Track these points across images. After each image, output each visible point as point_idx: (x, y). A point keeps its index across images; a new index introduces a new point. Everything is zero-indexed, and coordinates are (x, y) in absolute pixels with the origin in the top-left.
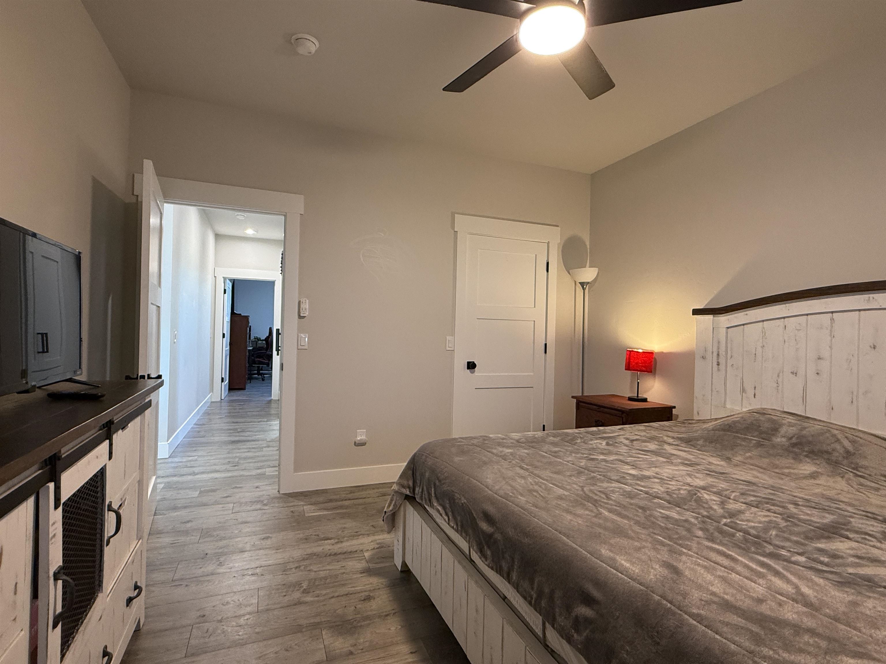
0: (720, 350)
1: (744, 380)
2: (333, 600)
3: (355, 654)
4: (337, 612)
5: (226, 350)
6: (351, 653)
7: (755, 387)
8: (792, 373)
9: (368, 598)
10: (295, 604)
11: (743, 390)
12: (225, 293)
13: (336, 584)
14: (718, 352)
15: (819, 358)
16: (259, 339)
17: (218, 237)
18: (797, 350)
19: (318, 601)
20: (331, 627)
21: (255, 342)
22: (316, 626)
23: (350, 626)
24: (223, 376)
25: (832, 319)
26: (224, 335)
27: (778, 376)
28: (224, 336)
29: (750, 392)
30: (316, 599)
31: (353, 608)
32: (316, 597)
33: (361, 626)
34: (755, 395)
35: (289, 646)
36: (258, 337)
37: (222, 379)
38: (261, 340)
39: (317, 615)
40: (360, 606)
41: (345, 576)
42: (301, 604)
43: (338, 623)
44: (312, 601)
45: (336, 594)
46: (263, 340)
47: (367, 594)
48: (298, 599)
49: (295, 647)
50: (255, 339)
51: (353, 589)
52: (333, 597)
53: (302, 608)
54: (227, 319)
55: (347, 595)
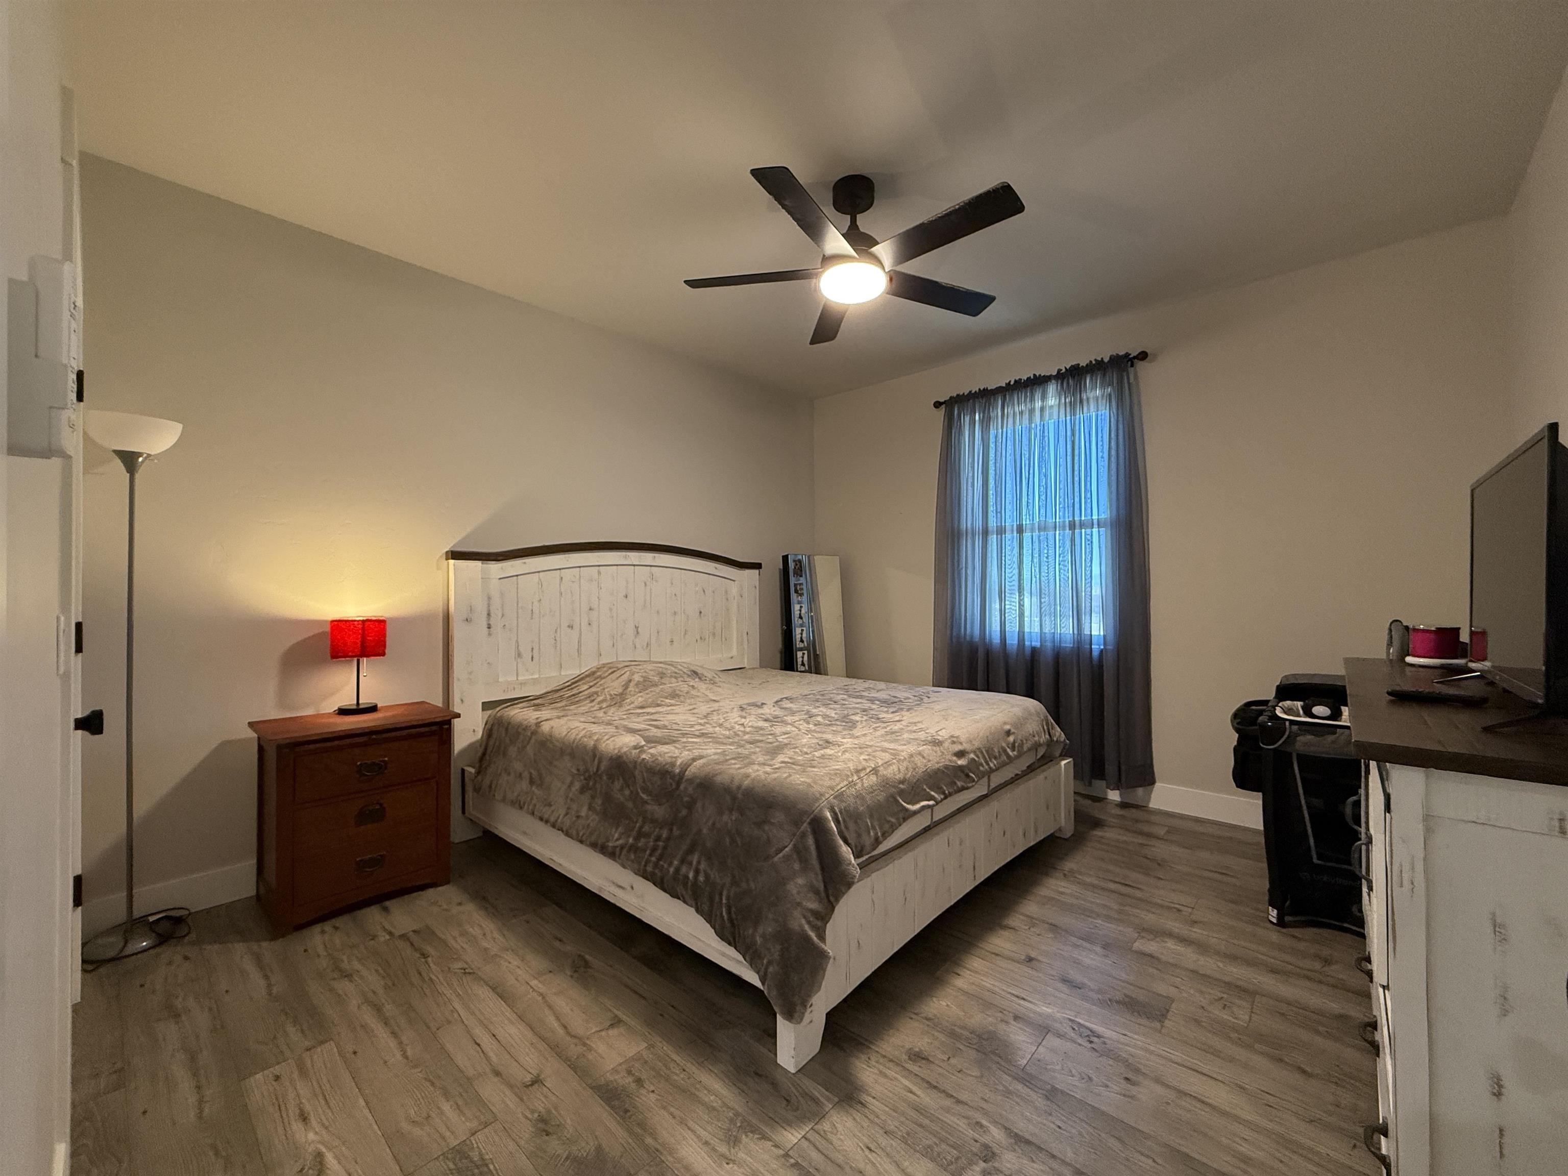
0: (491, 608)
1: (520, 643)
2: (964, 1096)
3: (1013, 1013)
4: (979, 1074)
6: (1016, 1018)
7: (533, 649)
8: (569, 626)
9: (917, 1056)
10: (1028, 1142)
11: (519, 655)
13: (926, 1122)
14: (489, 611)
15: (590, 609)
18: (573, 602)
19: (986, 1113)
20: (1009, 1061)
22: (1026, 1078)
23: (984, 1042)
25: (599, 573)
27: (556, 632)
29: (527, 656)
30: (984, 1122)
31: (953, 1061)
32: (982, 1126)
33: (971, 1033)
34: (532, 658)
35: (1083, 1081)
39: (1008, 1093)
40: (941, 1056)
41: (892, 1125)
42: (1016, 1135)
43: (997, 1059)
44: (995, 1123)
45: (948, 1102)
47: (910, 1066)
48: (1014, 1150)
49: (1076, 1074)
51: (914, 1089)
52: (959, 1102)
53: (1022, 1127)
55: (935, 1087)
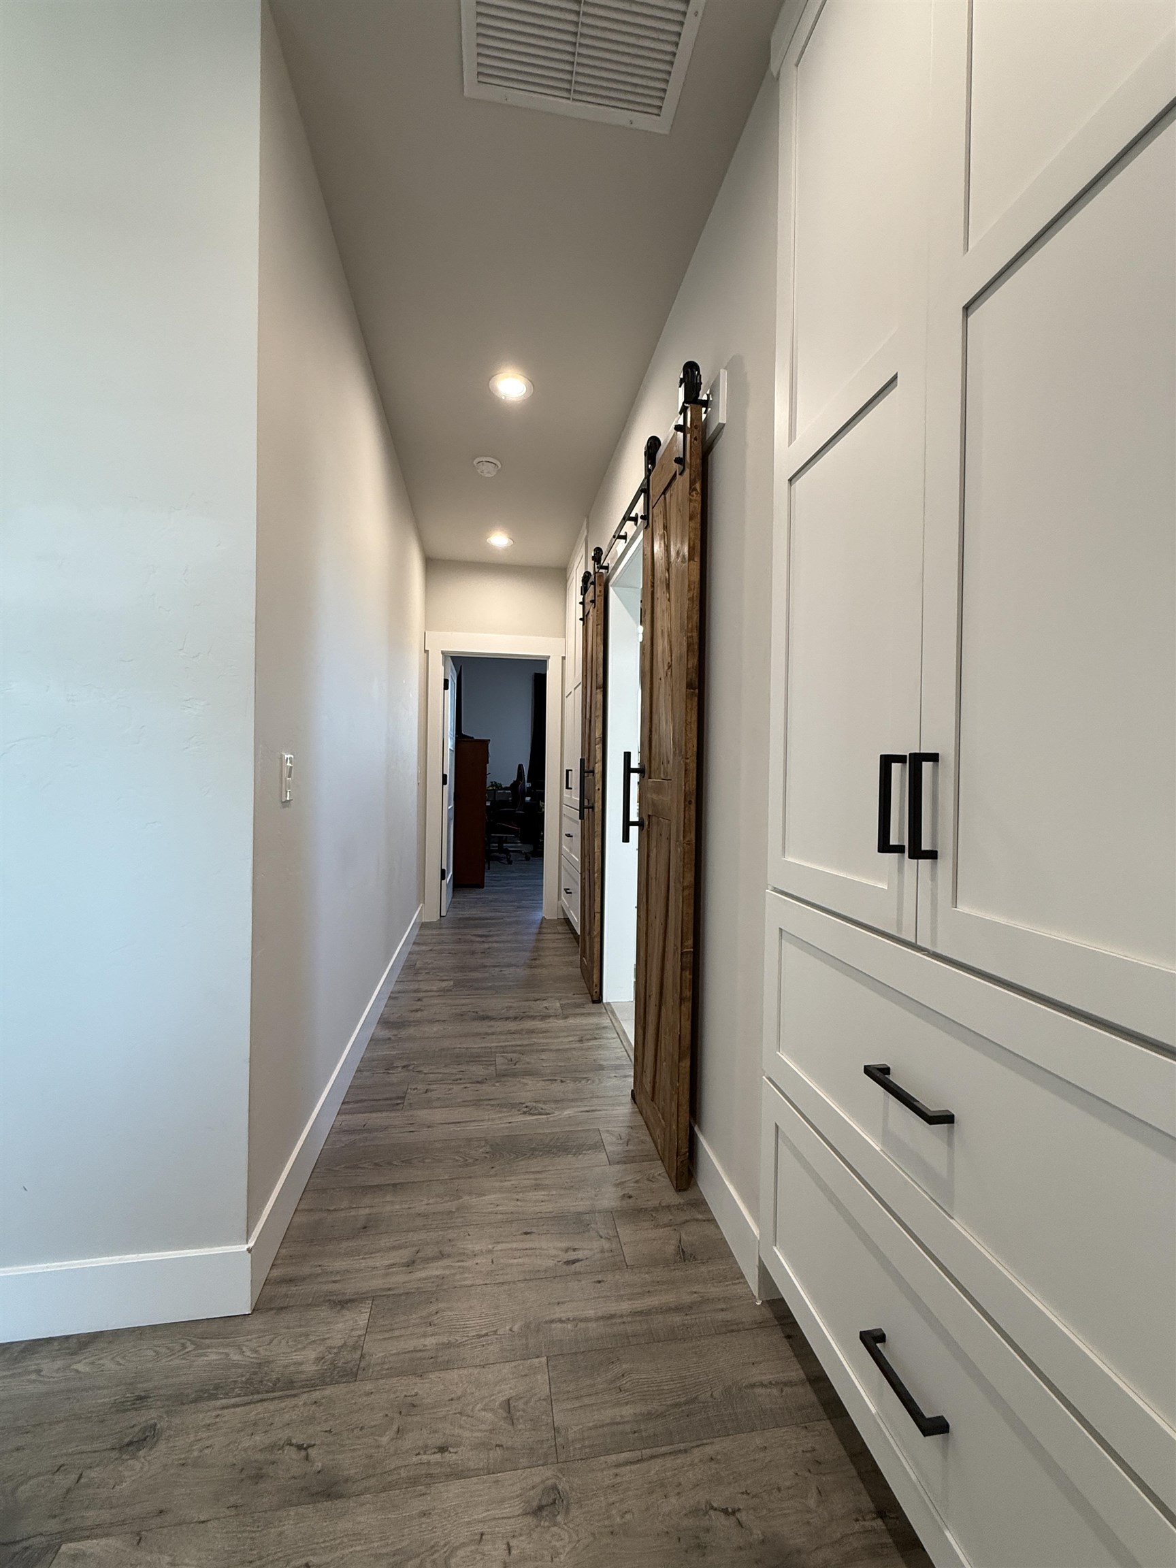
5: (449, 810)
12: (446, 687)
16: (499, 787)
17: (431, 564)
21: (493, 792)
24: (444, 867)
26: (444, 777)
28: (444, 782)
36: (498, 782)
37: (443, 872)
38: (502, 789)
46: (506, 788)
50: (492, 786)
54: (450, 744)
